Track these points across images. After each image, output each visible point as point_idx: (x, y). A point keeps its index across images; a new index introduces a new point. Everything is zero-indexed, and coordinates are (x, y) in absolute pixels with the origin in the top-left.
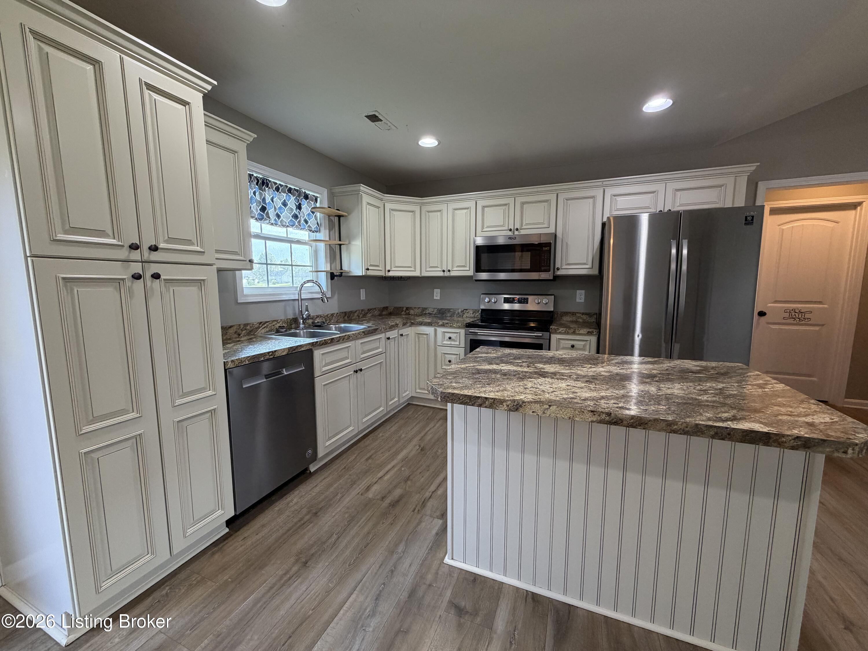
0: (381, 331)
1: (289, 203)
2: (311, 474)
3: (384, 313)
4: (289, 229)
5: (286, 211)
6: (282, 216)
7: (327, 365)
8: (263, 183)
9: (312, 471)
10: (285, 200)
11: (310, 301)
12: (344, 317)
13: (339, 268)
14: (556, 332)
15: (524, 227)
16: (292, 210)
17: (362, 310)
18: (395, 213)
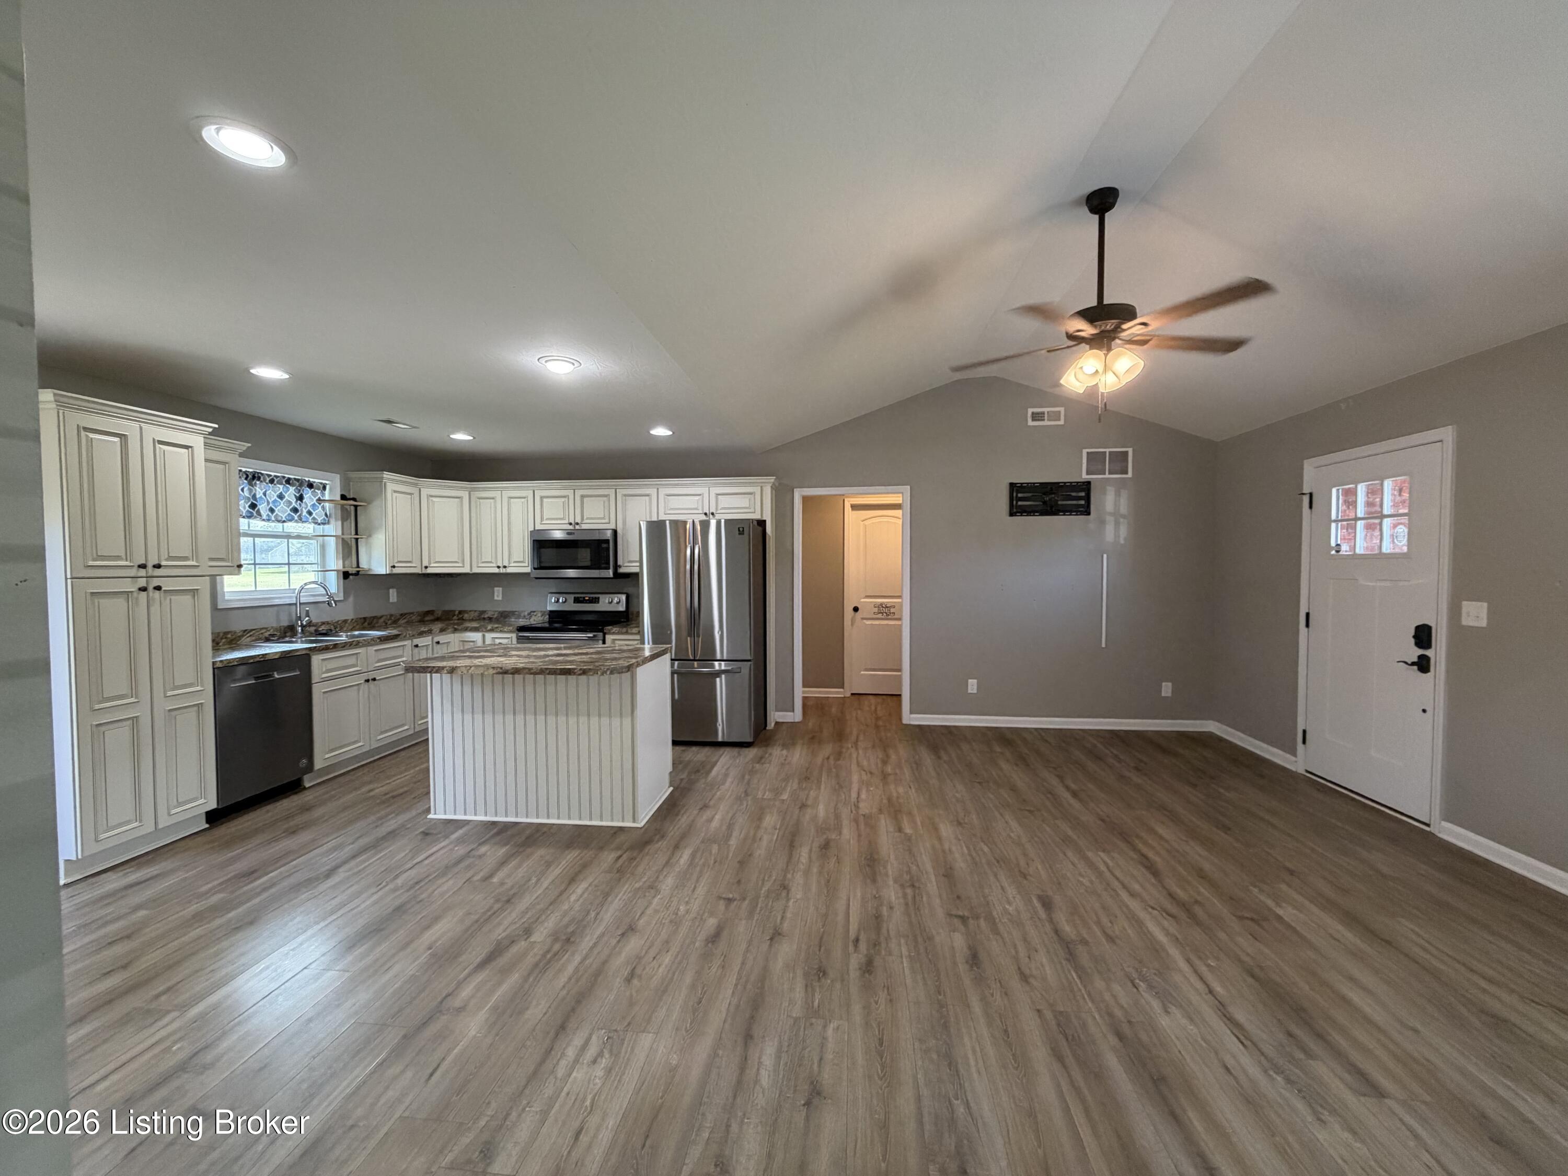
0: (405, 637)
1: (286, 495)
2: (305, 788)
3: (427, 618)
4: (285, 524)
5: (282, 505)
6: (276, 510)
7: (328, 671)
8: (254, 477)
9: (307, 785)
10: (281, 493)
11: (312, 606)
12: (362, 624)
13: (355, 565)
14: (610, 633)
15: (585, 521)
16: (290, 503)
17: (391, 615)
18: (435, 499)
